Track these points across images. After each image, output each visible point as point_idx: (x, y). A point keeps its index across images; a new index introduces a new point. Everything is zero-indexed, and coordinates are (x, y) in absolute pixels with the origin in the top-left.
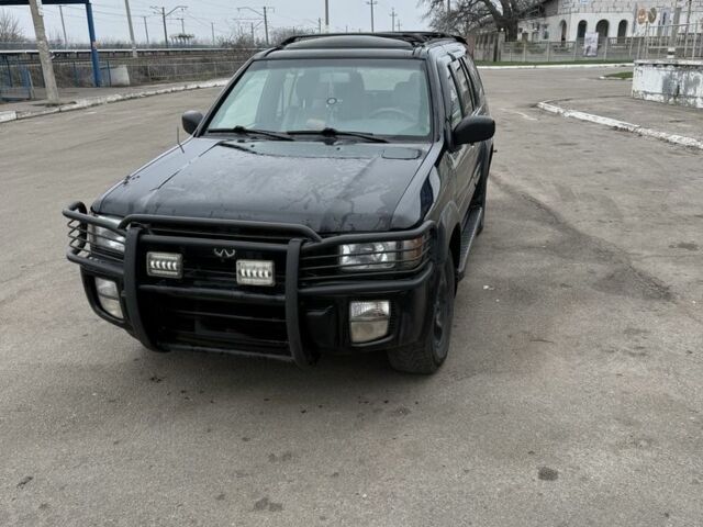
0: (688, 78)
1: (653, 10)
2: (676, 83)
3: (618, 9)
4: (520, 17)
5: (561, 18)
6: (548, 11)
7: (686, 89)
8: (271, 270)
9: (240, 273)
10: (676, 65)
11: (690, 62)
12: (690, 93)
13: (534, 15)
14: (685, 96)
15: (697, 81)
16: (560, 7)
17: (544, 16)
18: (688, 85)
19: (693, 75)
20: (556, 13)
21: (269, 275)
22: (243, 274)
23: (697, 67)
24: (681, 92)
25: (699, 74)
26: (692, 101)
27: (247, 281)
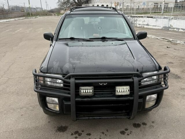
0: (134, 19)
1: (118, 2)
2: (131, 20)
3: (106, 2)
4: (82, 4)
5: (92, 4)
6: (89, 2)
7: (134, 22)
8: (129, 89)
9: (117, 91)
10: (131, 16)
11: (135, 15)
12: (135, 23)
13: (86, 3)
14: (134, 24)
15: (137, 20)
16: (92, 1)
17: (88, 4)
18: (134, 21)
19: (136, 18)
20: (91, 3)
21: (128, 91)
22: (118, 91)
23: (136, 16)
24: (133, 23)
25: (137, 18)
26: (136, 25)
27: (120, 94)
